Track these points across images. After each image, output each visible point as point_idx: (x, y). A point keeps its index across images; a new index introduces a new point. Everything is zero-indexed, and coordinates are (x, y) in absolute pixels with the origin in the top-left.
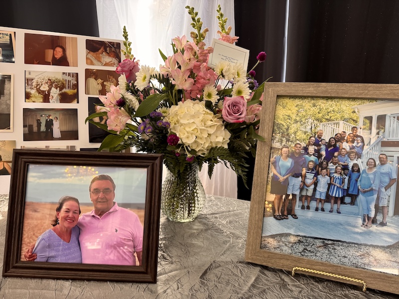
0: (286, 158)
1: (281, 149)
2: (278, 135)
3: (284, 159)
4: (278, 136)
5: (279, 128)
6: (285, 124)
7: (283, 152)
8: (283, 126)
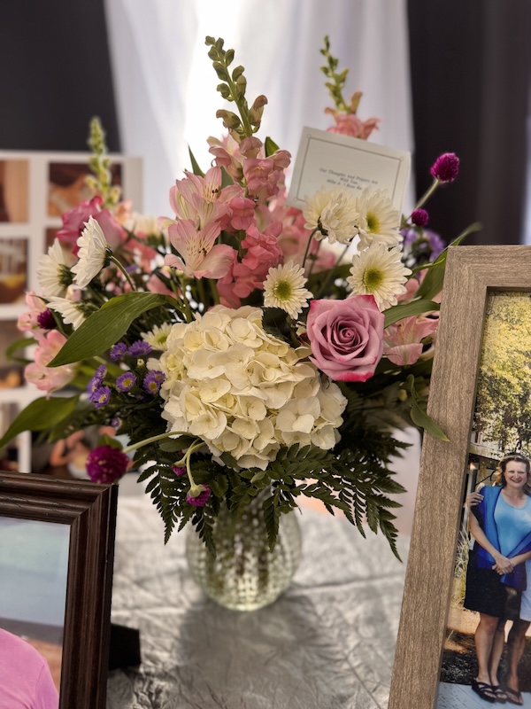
0: (520, 497)
1: (503, 464)
2: (494, 415)
3: (511, 498)
4: (492, 421)
5: (495, 393)
6: (514, 381)
7: (508, 475)
8: (510, 386)
